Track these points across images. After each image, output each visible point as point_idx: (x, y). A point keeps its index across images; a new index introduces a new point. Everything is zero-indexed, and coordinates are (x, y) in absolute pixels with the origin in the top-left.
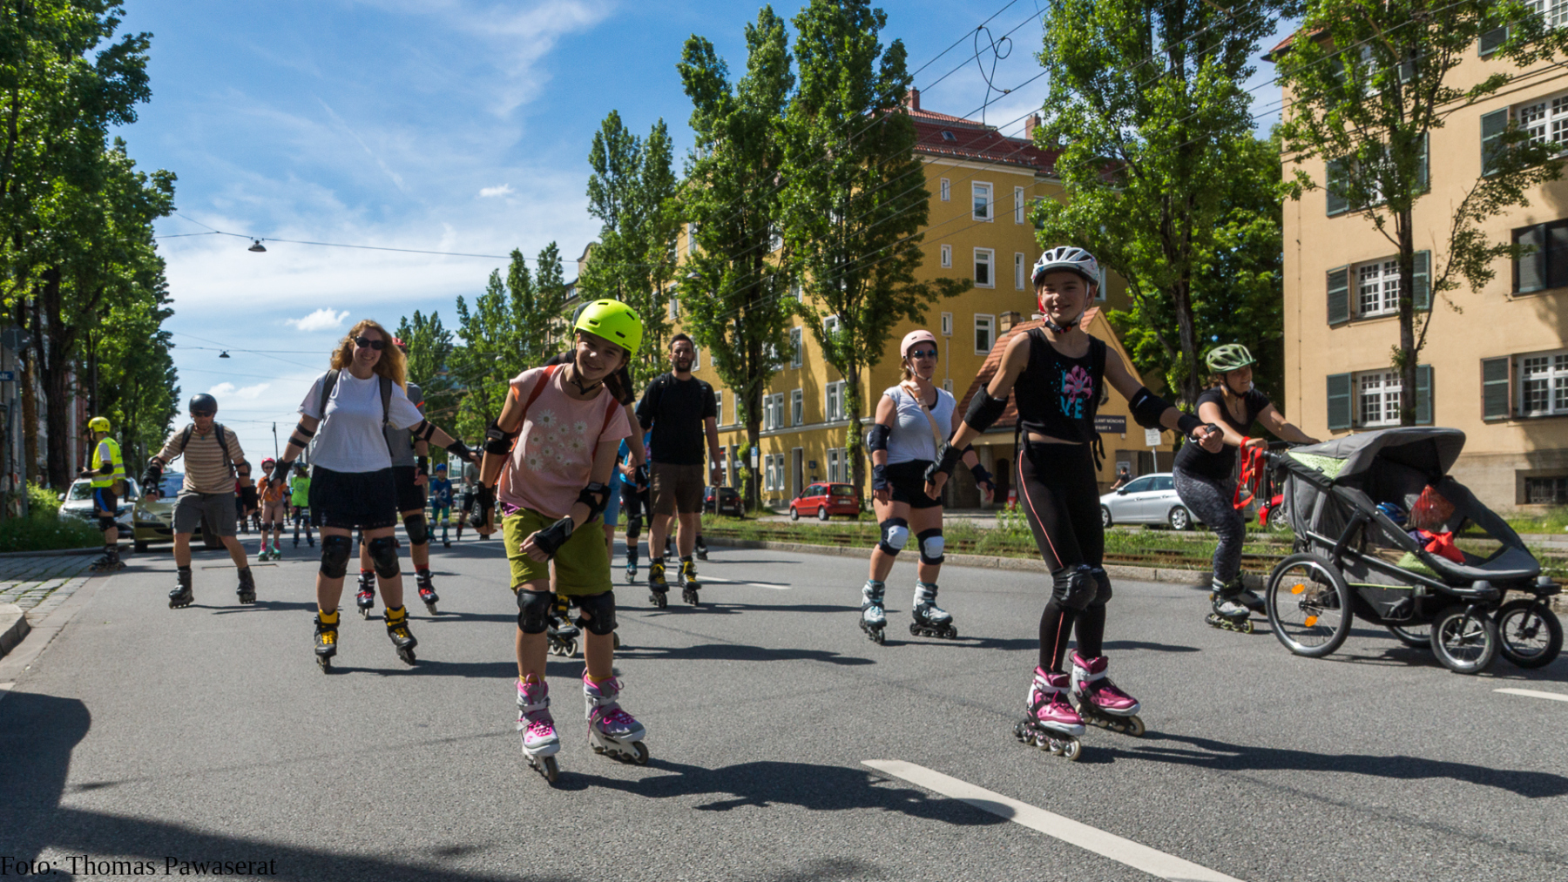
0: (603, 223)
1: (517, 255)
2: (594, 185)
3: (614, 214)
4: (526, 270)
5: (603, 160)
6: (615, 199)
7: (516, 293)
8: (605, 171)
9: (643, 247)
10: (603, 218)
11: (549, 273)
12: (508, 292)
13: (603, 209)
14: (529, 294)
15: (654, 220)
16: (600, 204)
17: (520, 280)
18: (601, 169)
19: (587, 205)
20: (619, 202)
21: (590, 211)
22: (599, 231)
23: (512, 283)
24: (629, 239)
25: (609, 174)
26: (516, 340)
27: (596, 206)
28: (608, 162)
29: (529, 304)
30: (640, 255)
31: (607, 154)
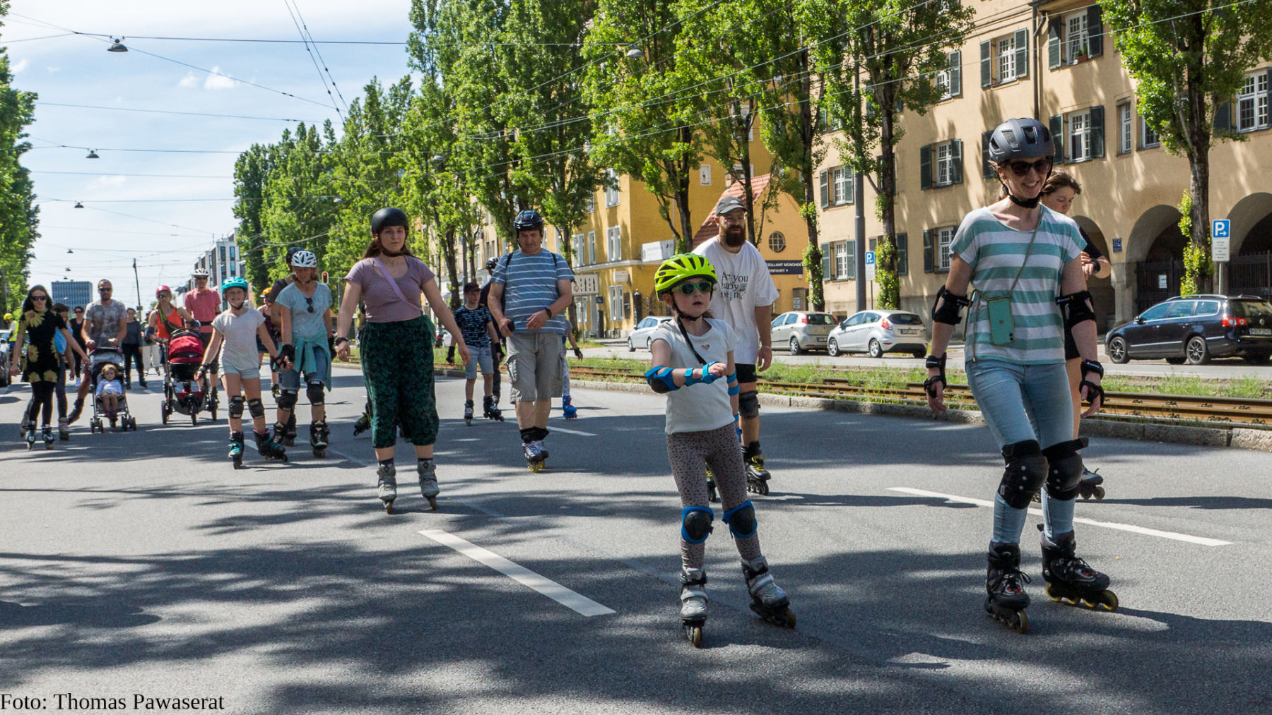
5: (423, 16)
8: (424, 28)
16: (420, 58)
18: (421, 27)
19: (407, 61)
21: (409, 66)
25: (428, 30)
27: (416, 61)
28: (427, 19)
31: (426, 12)
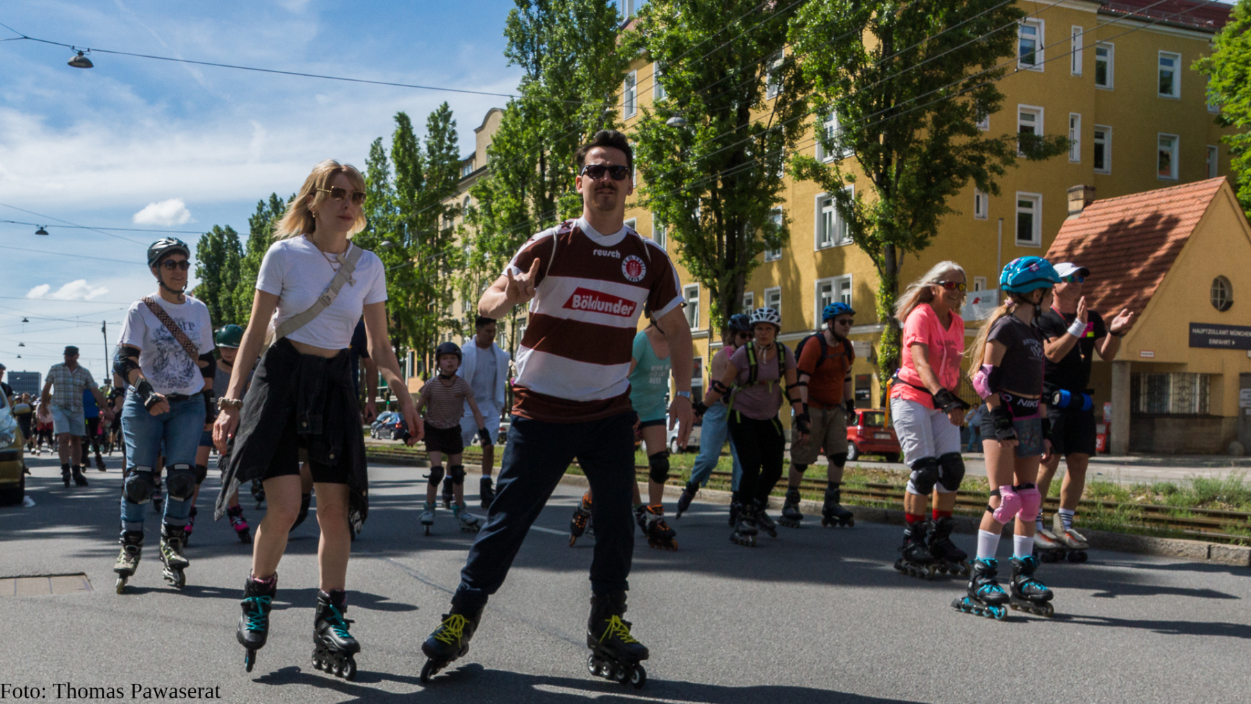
0: (523, 72)
1: (403, 119)
2: (514, 23)
3: (537, 62)
4: (413, 137)
6: (541, 42)
7: (401, 167)
8: (529, 6)
9: (574, 101)
10: (525, 65)
11: (442, 141)
12: (392, 166)
13: (524, 54)
14: (417, 167)
15: (589, 66)
16: (520, 48)
17: (406, 150)
19: (505, 50)
20: (546, 46)
22: (518, 82)
23: (396, 153)
24: (555, 92)
26: (401, 226)
29: (417, 179)
30: (570, 112)
